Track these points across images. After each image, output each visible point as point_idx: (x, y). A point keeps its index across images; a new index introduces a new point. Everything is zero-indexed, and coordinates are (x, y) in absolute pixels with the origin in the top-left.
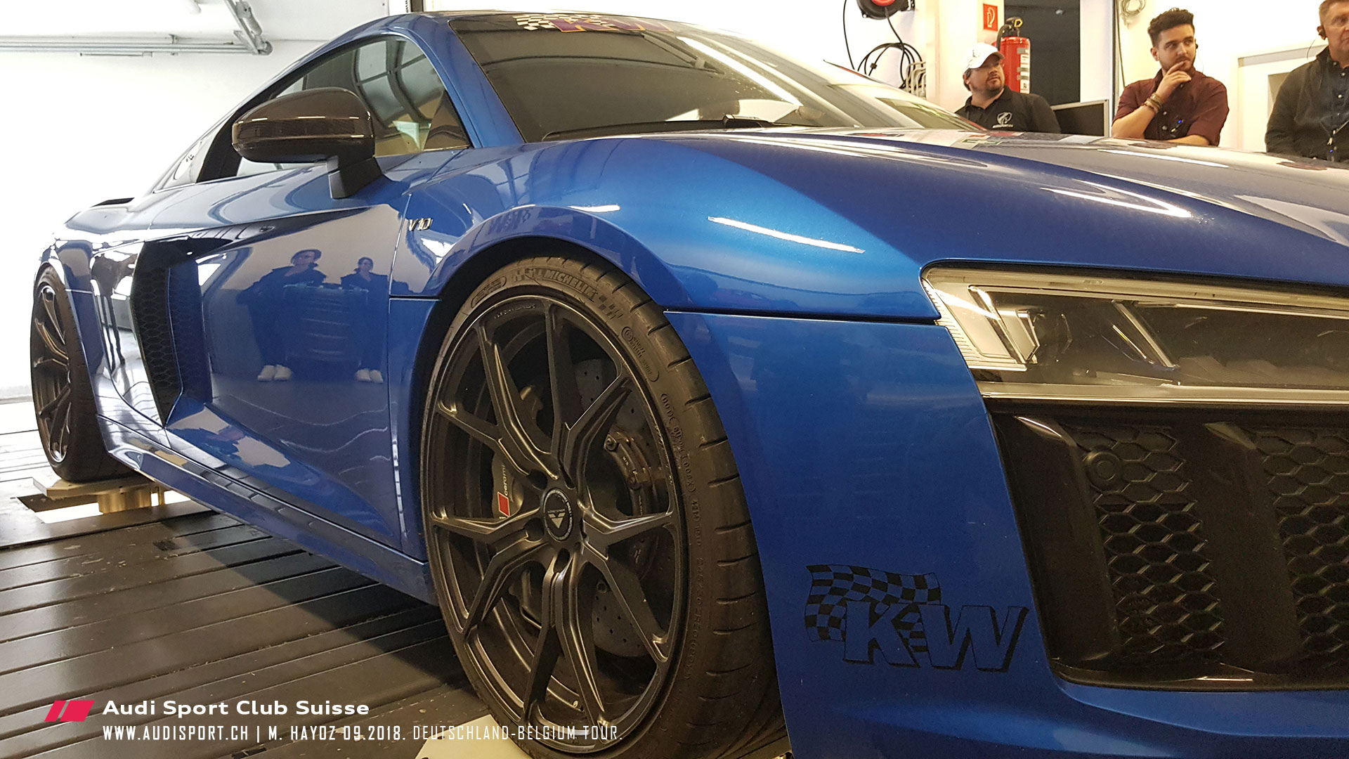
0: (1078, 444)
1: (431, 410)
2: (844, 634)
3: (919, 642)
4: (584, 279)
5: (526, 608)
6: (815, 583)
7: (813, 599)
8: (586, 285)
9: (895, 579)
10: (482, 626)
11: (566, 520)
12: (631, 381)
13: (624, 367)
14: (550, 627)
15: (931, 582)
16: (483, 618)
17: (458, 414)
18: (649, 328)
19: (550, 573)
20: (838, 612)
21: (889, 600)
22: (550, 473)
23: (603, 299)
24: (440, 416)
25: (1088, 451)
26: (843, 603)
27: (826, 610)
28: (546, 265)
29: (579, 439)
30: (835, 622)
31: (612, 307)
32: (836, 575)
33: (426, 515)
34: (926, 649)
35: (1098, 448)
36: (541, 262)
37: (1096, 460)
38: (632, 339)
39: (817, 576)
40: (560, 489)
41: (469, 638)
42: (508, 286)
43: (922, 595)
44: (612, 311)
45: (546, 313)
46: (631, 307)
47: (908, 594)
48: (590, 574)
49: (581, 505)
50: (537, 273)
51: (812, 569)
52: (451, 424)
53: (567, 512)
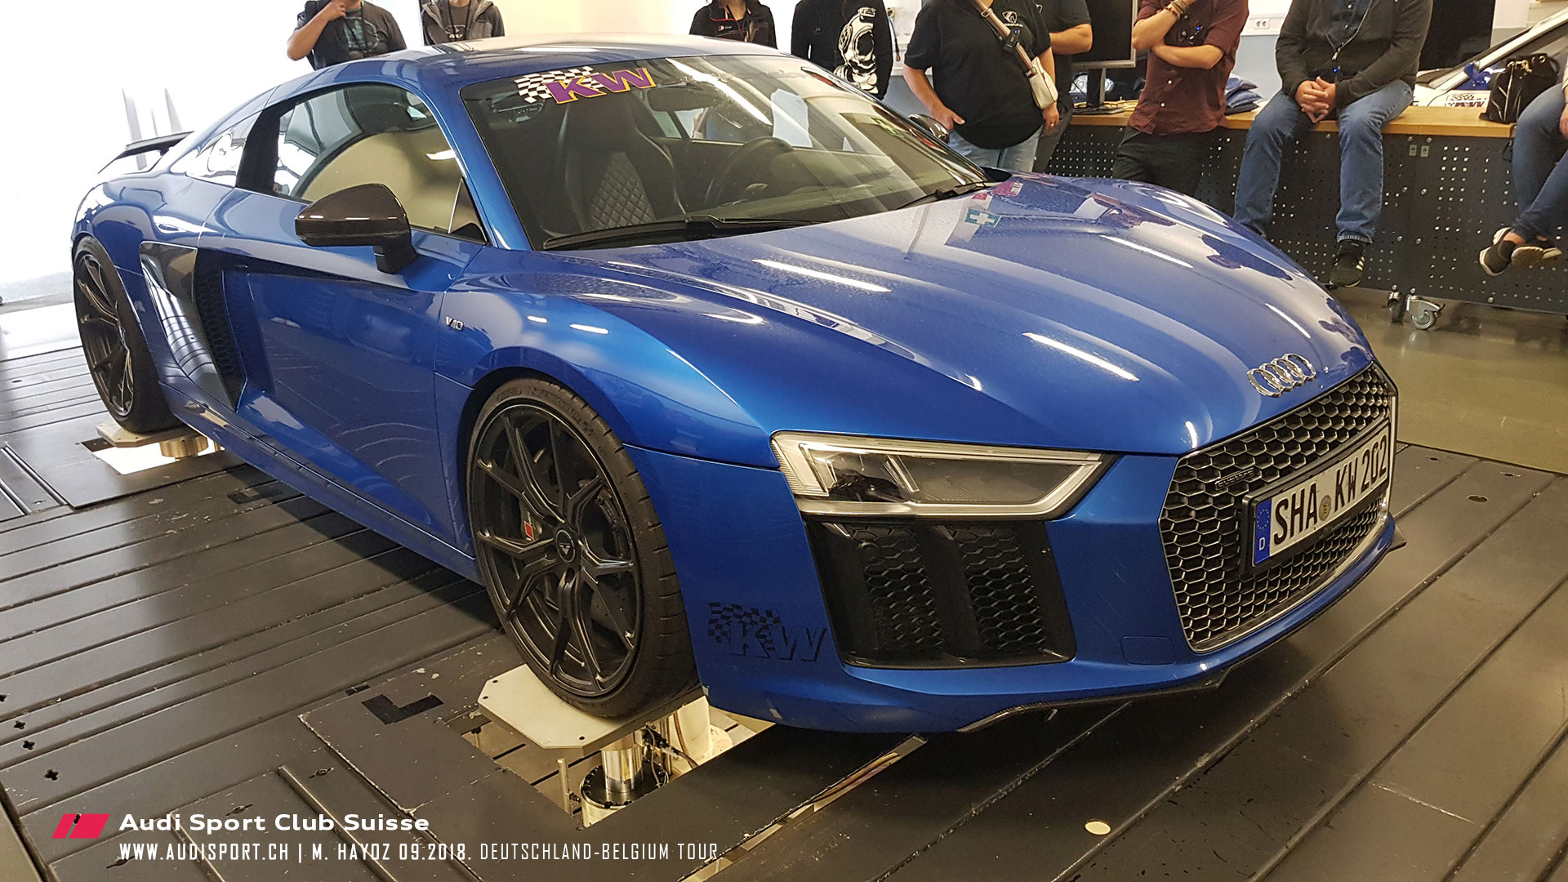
0: (855, 538)
1: (472, 462)
2: (730, 640)
3: (771, 646)
4: (574, 406)
5: (548, 598)
6: (713, 613)
7: (712, 621)
8: (574, 410)
9: (756, 612)
10: (520, 610)
11: (571, 550)
12: (605, 480)
13: (600, 470)
14: (564, 617)
15: (775, 615)
16: (520, 604)
18: (615, 448)
19: (562, 583)
20: (726, 628)
21: (753, 623)
22: (558, 519)
23: (586, 424)
24: (479, 470)
25: (862, 543)
26: (728, 623)
27: (719, 627)
28: (547, 390)
29: (575, 507)
30: (724, 634)
31: (591, 430)
32: (725, 609)
33: (475, 531)
34: (773, 649)
35: (867, 541)
36: (545, 385)
37: (865, 546)
38: (604, 455)
39: (715, 609)
40: (564, 529)
41: (509, 615)
42: (522, 395)
43: (770, 621)
44: (591, 432)
45: (549, 421)
47: (764, 620)
48: (586, 588)
49: (580, 543)
50: (543, 392)
51: (712, 605)
52: (487, 475)
53: (571, 545)
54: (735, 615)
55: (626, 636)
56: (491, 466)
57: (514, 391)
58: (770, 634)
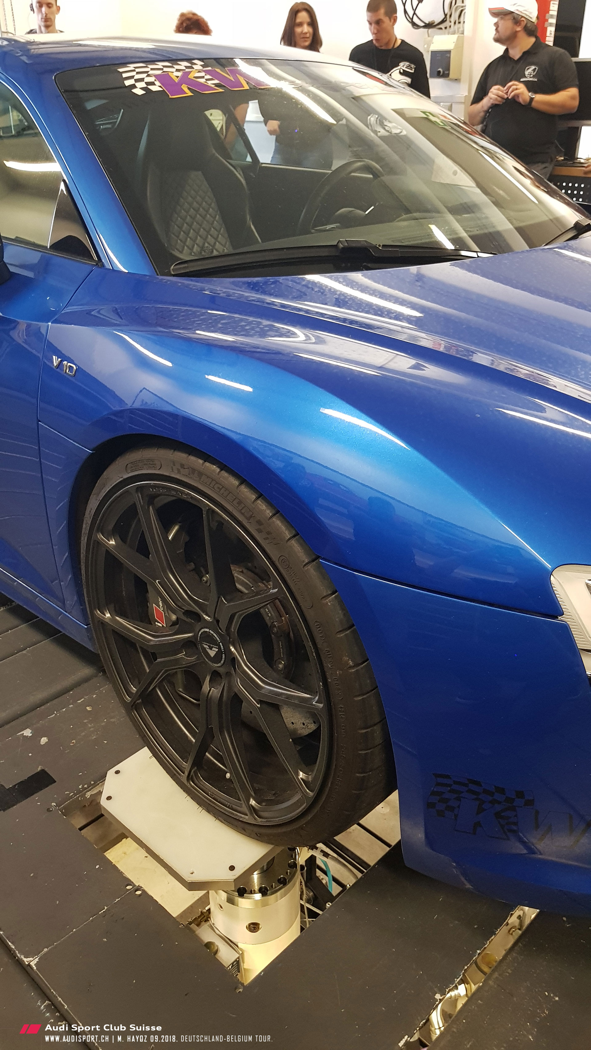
1: (89, 537)
2: (456, 816)
3: (514, 827)
4: (241, 496)
6: (439, 784)
7: (435, 793)
8: (243, 505)
9: (502, 791)
10: (147, 700)
11: (219, 654)
13: (280, 586)
14: (208, 727)
15: (528, 795)
16: (147, 694)
17: (116, 547)
18: (304, 559)
20: (454, 803)
21: (494, 802)
22: (203, 614)
23: (260, 522)
24: (99, 545)
26: (458, 799)
27: (444, 801)
29: (233, 614)
30: (450, 809)
31: (269, 533)
32: (455, 783)
33: (92, 609)
34: (517, 832)
41: (135, 706)
42: (159, 470)
43: (519, 802)
45: (203, 509)
46: (287, 538)
47: (509, 800)
49: (232, 649)
50: (193, 473)
51: (437, 776)
52: (108, 552)
53: (220, 648)
54: (470, 791)
55: (299, 777)
56: (114, 543)
57: (150, 463)
58: (516, 816)
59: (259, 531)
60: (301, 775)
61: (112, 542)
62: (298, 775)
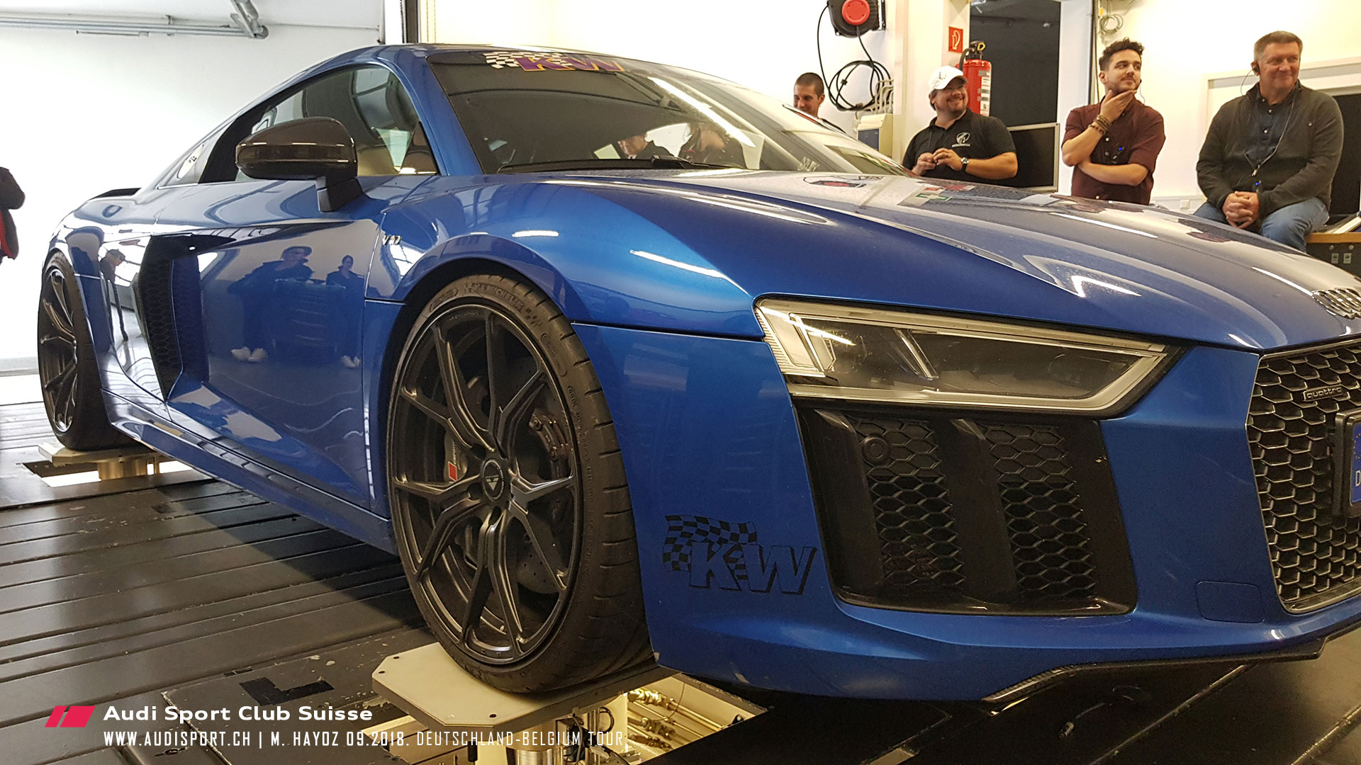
0: (856, 431)
1: (396, 393)
2: (689, 566)
3: (742, 573)
4: (516, 295)
6: (671, 529)
7: (668, 541)
8: (516, 300)
9: (725, 526)
10: (432, 569)
11: (499, 483)
12: (547, 376)
13: (542, 364)
14: (484, 567)
15: (750, 528)
16: (433, 563)
17: (418, 398)
18: (561, 335)
19: (485, 525)
20: (686, 550)
21: (721, 541)
22: (488, 446)
23: (529, 311)
24: (403, 399)
25: (865, 437)
26: (689, 544)
27: (677, 549)
28: (487, 282)
30: (684, 558)
31: (535, 317)
32: (686, 523)
33: (390, 478)
34: (746, 577)
35: (872, 435)
36: (485, 278)
37: (871, 442)
38: (548, 344)
39: (673, 523)
40: (495, 459)
41: (421, 578)
42: (458, 296)
44: (534, 319)
45: (486, 319)
46: (549, 318)
47: (735, 537)
49: (510, 471)
50: (480, 287)
51: (668, 518)
53: (500, 477)
54: (699, 532)
55: (558, 575)
56: (415, 394)
57: (450, 294)
58: (742, 557)
59: (528, 317)
60: (560, 574)
61: (414, 394)
62: (555, 574)
